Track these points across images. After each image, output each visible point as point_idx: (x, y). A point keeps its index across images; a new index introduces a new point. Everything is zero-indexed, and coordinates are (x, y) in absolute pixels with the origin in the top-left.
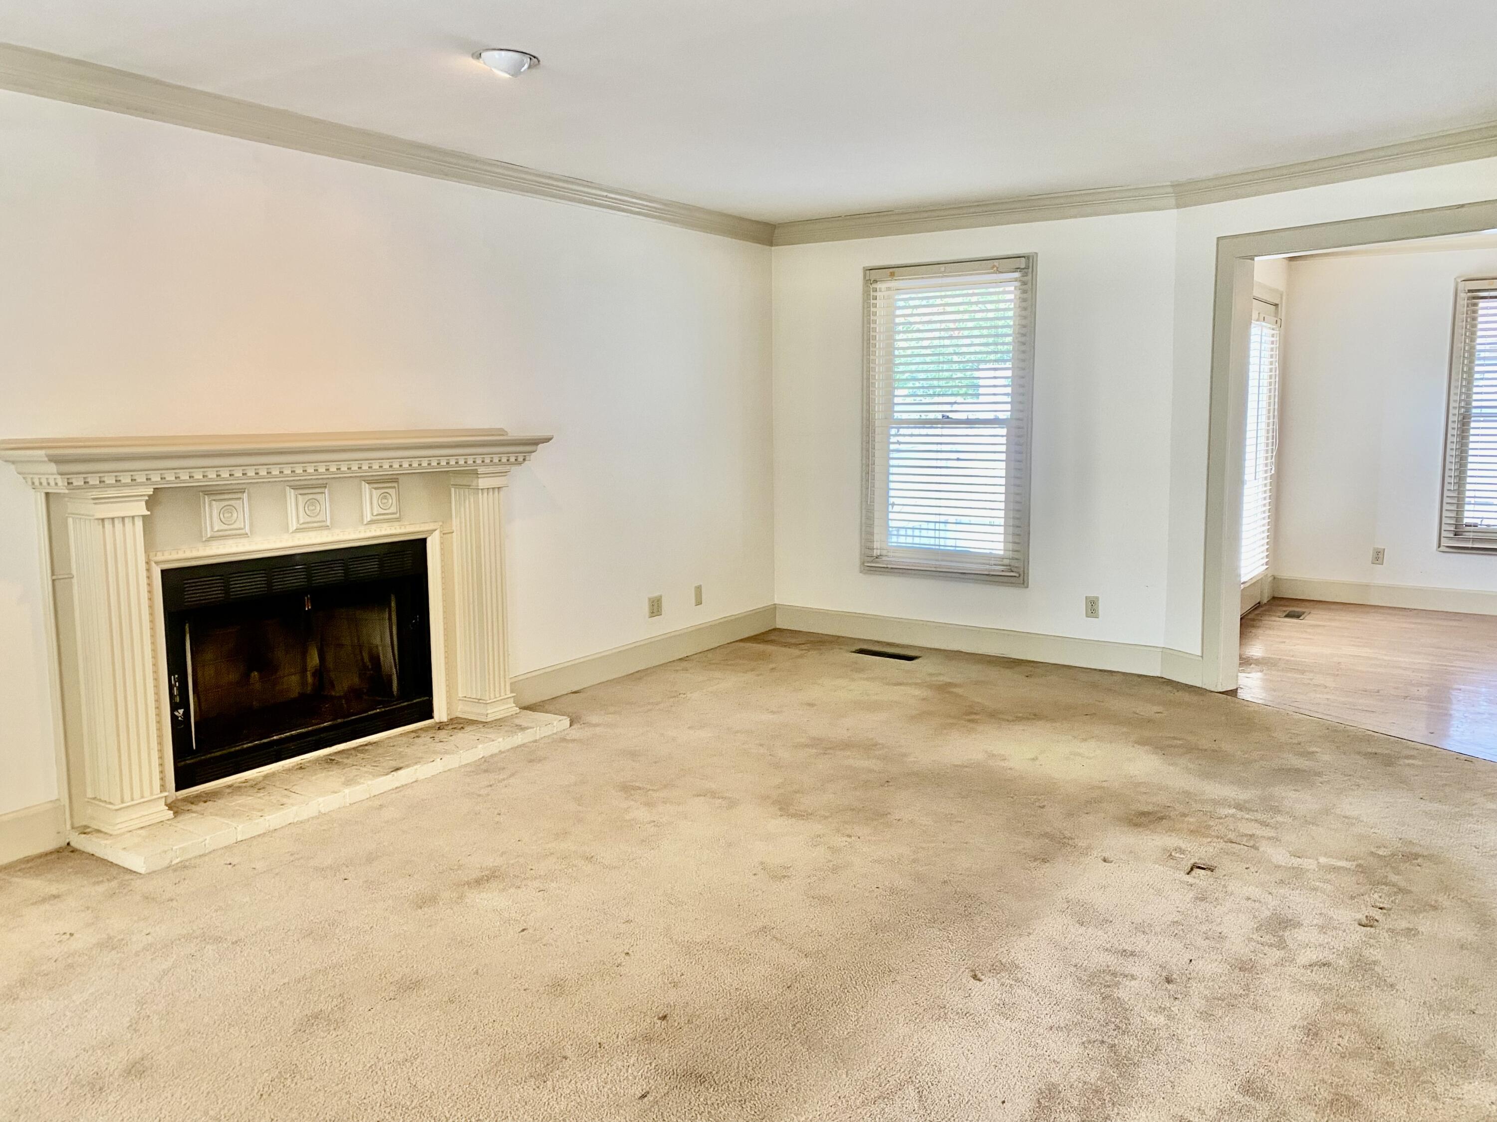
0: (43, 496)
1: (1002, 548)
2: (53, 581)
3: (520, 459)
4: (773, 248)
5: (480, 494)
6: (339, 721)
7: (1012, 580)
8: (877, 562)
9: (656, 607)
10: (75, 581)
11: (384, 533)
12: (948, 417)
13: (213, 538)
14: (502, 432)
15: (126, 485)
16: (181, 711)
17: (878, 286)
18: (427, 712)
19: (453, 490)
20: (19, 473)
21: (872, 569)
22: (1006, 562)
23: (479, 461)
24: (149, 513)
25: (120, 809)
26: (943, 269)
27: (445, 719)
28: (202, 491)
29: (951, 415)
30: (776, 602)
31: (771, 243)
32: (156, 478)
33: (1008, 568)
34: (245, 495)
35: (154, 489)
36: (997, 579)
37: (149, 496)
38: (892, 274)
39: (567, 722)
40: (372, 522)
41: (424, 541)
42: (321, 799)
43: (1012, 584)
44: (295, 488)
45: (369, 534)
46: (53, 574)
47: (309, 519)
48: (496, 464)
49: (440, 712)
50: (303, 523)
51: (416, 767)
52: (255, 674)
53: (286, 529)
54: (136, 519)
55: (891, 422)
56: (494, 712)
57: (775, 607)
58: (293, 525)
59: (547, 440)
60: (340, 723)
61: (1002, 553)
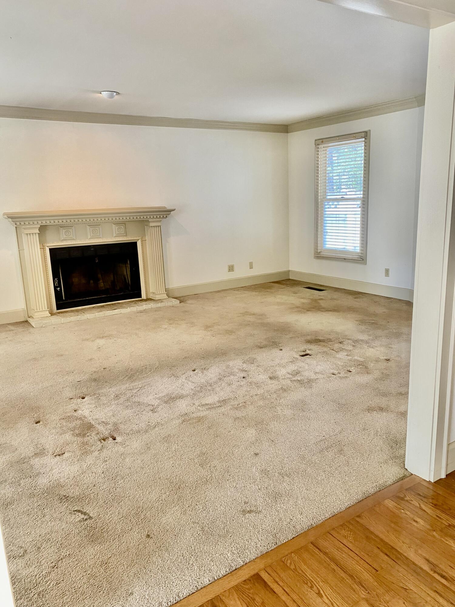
0: (15, 228)
1: (359, 249)
2: (19, 250)
3: (165, 216)
4: (289, 134)
5: (151, 228)
6: (109, 295)
7: (360, 261)
8: (319, 255)
9: (231, 269)
10: (25, 250)
11: (120, 240)
12: (343, 197)
13: (63, 240)
14: (165, 207)
15: (31, 225)
16: (59, 288)
17: (320, 146)
18: (140, 296)
19: (146, 227)
20: (9, 221)
21: (318, 257)
22: (360, 254)
23: (148, 217)
24: (39, 232)
25: (36, 312)
26: (338, 139)
27: (145, 298)
28: (60, 226)
29: (344, 196)
30: (290, 269)
31: (287, 132)
32: (40, 222)
33: (360, 257)
34: (73, 228)
35: (40, 226)
36: (355, 261)
37: (39, 228)
38: (322, 142)
39: (179, 302)
40: (115, 237)
41: (136, 243)
42: (88, 315)
43: (361, 263)
44: (89, 226)
45: (115, 240)
46: (19, 248)
47: (94, 235)
48: (158, 218)
49: (144, 296)
50: (92, 236)
51: (121, 309)
52: (92, 282)
53: (88, 239)
54: (36, 234)
55: (325, 199)
56: (158, 297)
57: (289, 271)
58: (89, 237)
59: (174, 210)
60: (109, 296)
61: (359, 251)
